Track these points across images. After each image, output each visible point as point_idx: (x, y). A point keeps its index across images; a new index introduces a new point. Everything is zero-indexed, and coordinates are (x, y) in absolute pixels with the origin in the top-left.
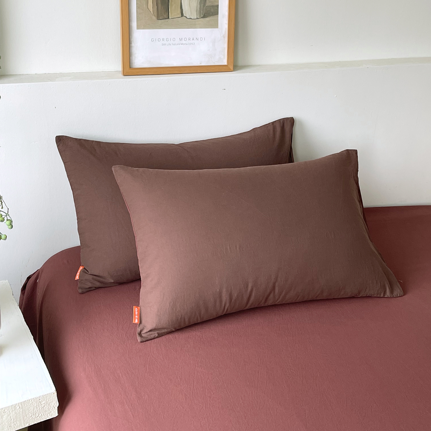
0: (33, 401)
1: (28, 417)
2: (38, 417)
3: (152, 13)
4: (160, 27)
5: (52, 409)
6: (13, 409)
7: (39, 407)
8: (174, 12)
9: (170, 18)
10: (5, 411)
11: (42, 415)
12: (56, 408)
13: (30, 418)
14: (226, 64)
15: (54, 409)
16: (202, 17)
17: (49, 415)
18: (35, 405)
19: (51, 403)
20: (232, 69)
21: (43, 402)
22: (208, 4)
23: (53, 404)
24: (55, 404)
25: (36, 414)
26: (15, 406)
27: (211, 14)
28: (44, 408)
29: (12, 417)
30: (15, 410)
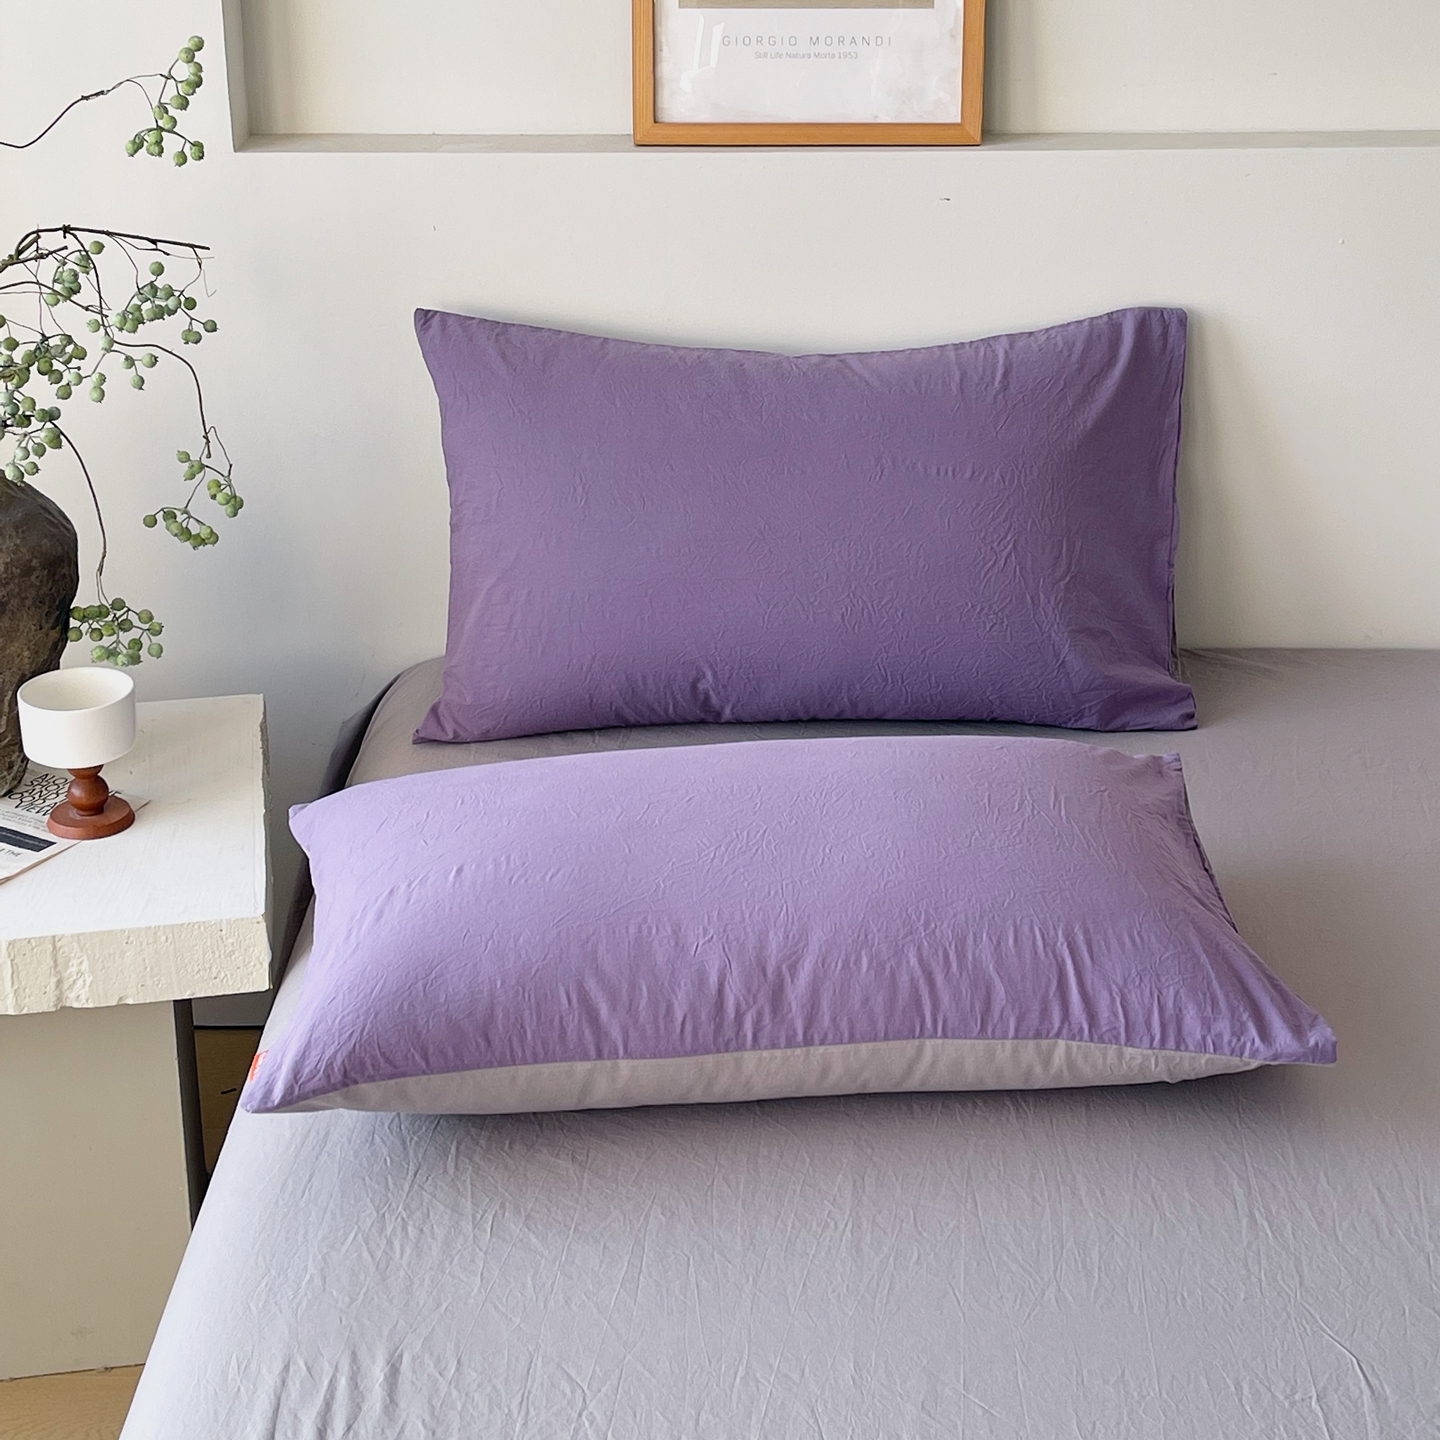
0: (202, 928)
1: (189, 970)
2: (218, 980)
5: (254, 966)
6: (150, 941)
7: (220, 952)
10: (131, 939)
11: (226, 975)
12: (265, 966)
13: (196, 978)
15: (258, 966)
17: (246, 981)
18: (209, 943)
19: (252, 949)
21: (230, 941)
23: (256, 951)
25: (210, 968)
26: (155, 933)
28: (233, 957)
29: (147, 962)
30: (155, 942)
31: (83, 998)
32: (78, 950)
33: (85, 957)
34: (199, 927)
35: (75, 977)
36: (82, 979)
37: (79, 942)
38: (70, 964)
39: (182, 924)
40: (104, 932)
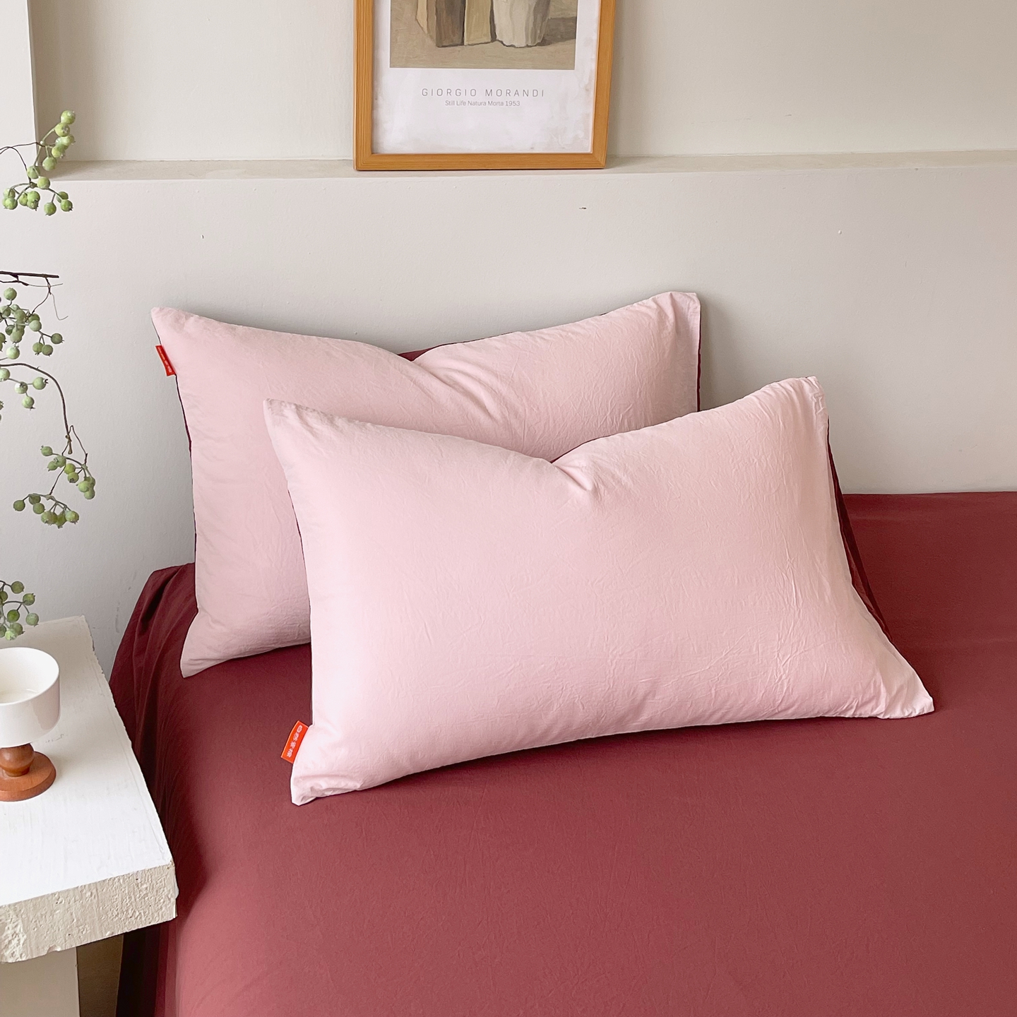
0: (121, 881)
1: (109, 916)
2: (133, 918)
3: (426, 32)
4: (444, 64)
5: (164, 902)
6: (77, 898)
7: (135, 896)
8: (475, 28)
9: (465, 43)
10: (60, 900)
11: (140, 913)
12: (173, 900)
13: (115, 920)
14: (589, 150)
15: (168, 901)
16: (539, 44)
17: (156, 915)
18: (127, 892)
19: (162, 889)
20: (603, 163)
21: (145, 886)
22: (553, 13)
23: (166, 890)
24: (171, 892)
25: (127, 911)
26: (82, 891)
27: (559, 37)
28: (146, 898)
29: (74, 915)
30: (81, 898)
31: (17, 954)
32: (14, 916)
33: (20, 921)
34: (119, 880)
35: (10, 938)
36: (17, 938)
37: (15, 910)
38: (6, 928)
39: (104, 881)
40: (37, 898)
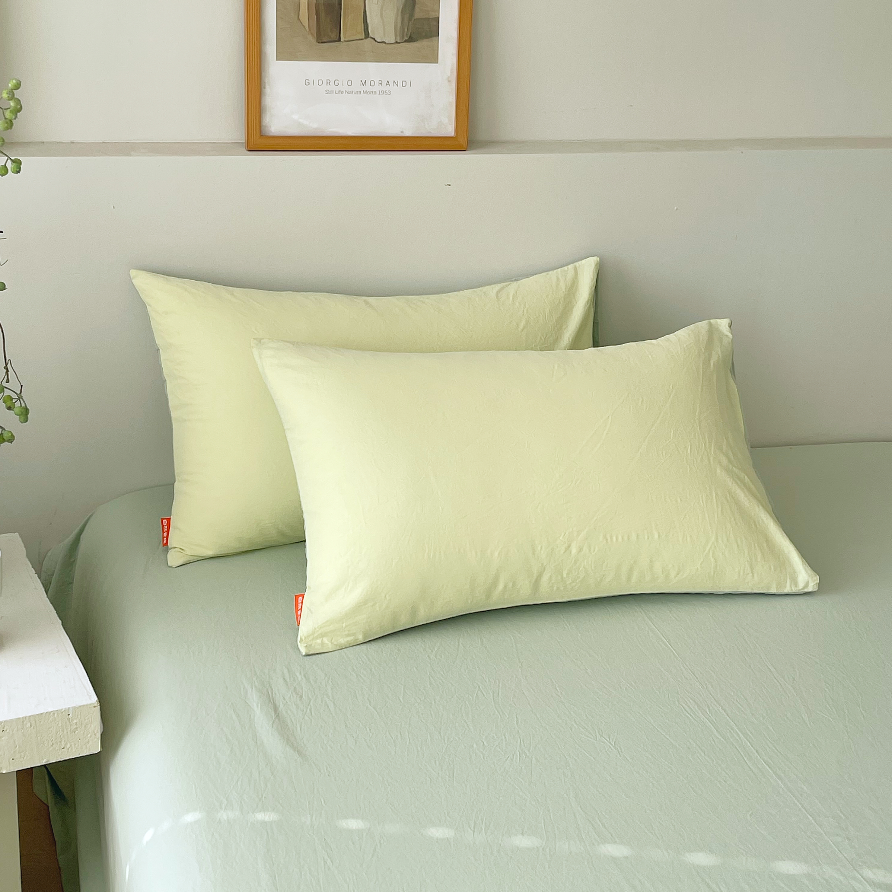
0: (56, 715)
1: (46, 745)
2: (65, 749)
3: (308, 30)
4: (322, 58)
5: (90, 737)
6: (19, 727)
7: (67, 730)
8: (349, 28)
9: (342, 39)
10: (6, 728)
12: (98, 735)
13: (50, 750)
14: (453, 134)
15: (94, 736)
16: (406, 41)
17: (84, 747)
18: (60, 725)
19: (89, 725)
20: (465, 145)
21: (75, 721)
22: (419, 13)
23: (92, 726)
24: (97, 729)
25: (60, 742)
26: (23, 721)
27: (424, 34)
28: (77, 732)
29: (17, 742)
30: (22, 729)
39: (42, 714)
